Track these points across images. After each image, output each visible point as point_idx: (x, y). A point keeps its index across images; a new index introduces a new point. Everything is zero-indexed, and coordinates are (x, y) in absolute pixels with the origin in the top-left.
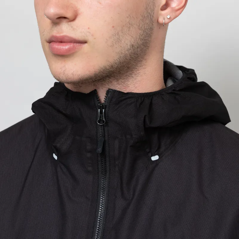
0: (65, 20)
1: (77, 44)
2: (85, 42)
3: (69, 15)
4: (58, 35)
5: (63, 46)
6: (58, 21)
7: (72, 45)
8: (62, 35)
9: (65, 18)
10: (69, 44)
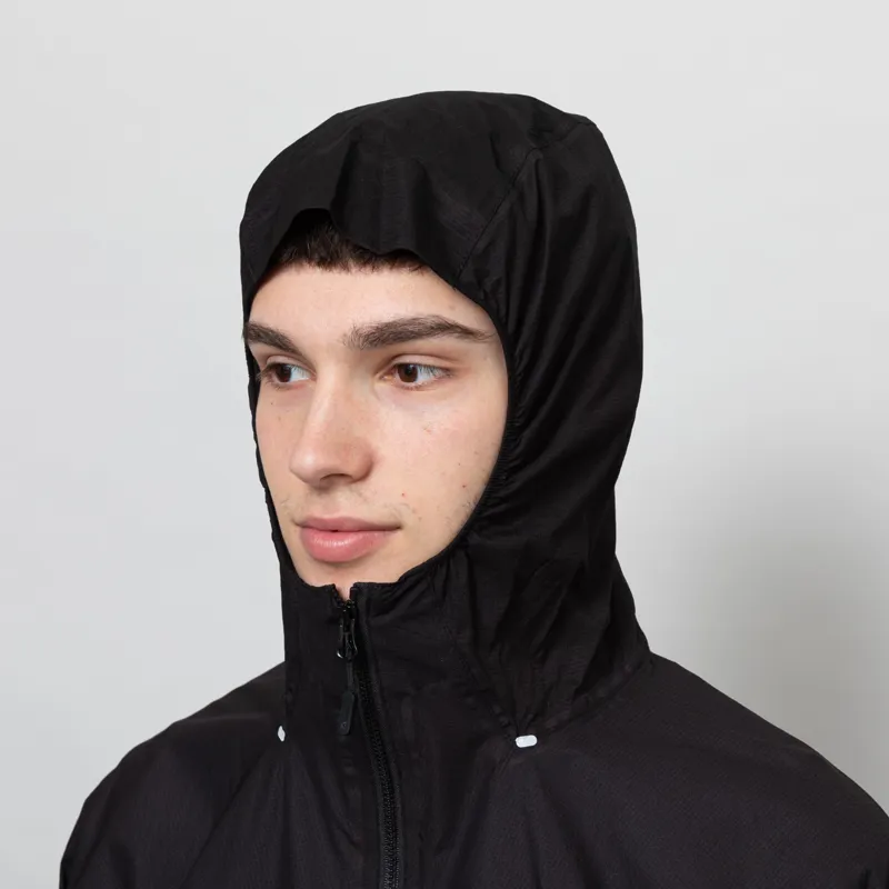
0: (342, 481)
1: (376, 534)
2: (396, 527)
3: (352, 467)
4: (327, 516)
5: (338, 540)
6: (324, 483)
7: (361, 536)
8: (336, 515)
9: (342, 475)
10: (352, 534)
